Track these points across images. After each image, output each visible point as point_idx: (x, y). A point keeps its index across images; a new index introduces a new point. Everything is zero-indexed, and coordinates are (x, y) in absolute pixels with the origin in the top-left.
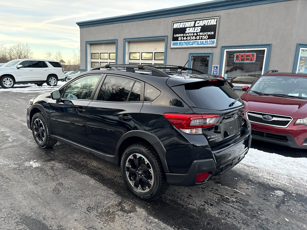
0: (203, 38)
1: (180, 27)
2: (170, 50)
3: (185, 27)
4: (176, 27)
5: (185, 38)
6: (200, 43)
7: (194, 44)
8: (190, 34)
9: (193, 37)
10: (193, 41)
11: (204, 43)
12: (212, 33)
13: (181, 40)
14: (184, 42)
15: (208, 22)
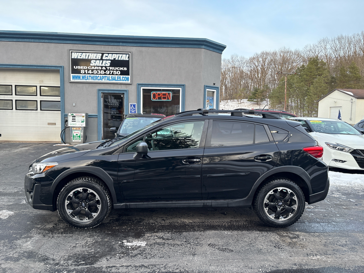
0: (114, 74)
1: (82, 58)
2: (69, 84)
3: (89, 58)
4: (76, 58)
5: (90, 72)
6: (111, 79)
7: (103, 79)
8: (97, 67)
9: (101, 71)
10: (101, 75)
11: (117, 79)
12: (124, 68)
13: (85, 73)
14: (90, 76)
15: (119, 56)
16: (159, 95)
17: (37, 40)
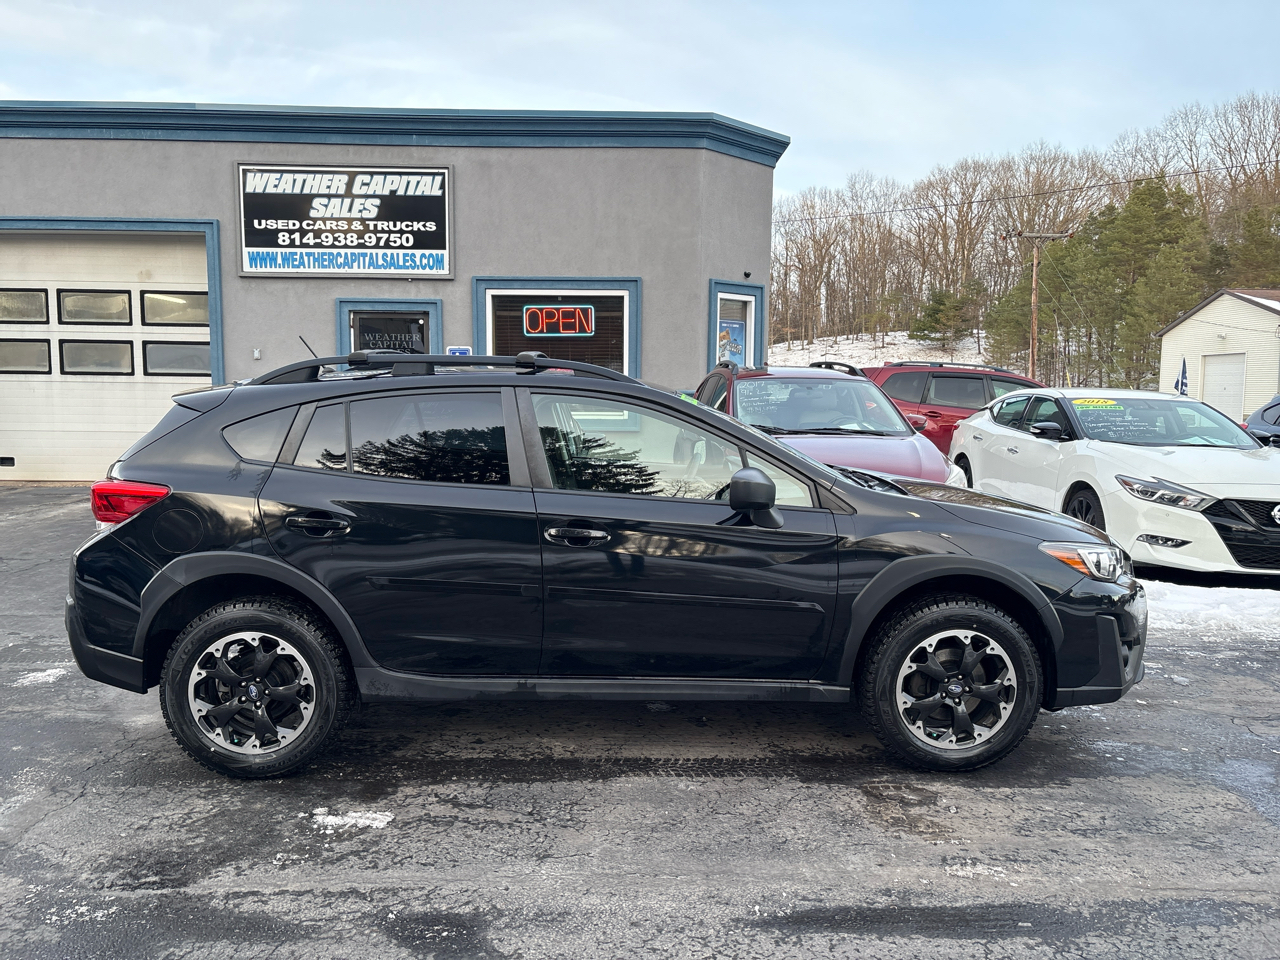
0: (392, 244)
1: (280, 190)
2: (240, 284)
3: (306, 191)
4: (259, 190)
5: (310, 239)
6: (381, 262)
7: (355, 265)
8: (335, 223)
9: (348, 236)
10: (349, 251)
11: (401, 263)
12: (428, 224)
13: (292, 244)
14: (308, 255)
15: (408, 183)
16: (550, 315)
17: (128, 133)
